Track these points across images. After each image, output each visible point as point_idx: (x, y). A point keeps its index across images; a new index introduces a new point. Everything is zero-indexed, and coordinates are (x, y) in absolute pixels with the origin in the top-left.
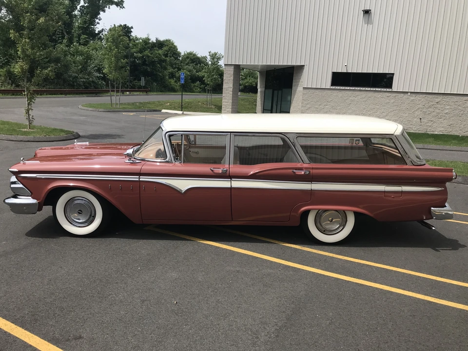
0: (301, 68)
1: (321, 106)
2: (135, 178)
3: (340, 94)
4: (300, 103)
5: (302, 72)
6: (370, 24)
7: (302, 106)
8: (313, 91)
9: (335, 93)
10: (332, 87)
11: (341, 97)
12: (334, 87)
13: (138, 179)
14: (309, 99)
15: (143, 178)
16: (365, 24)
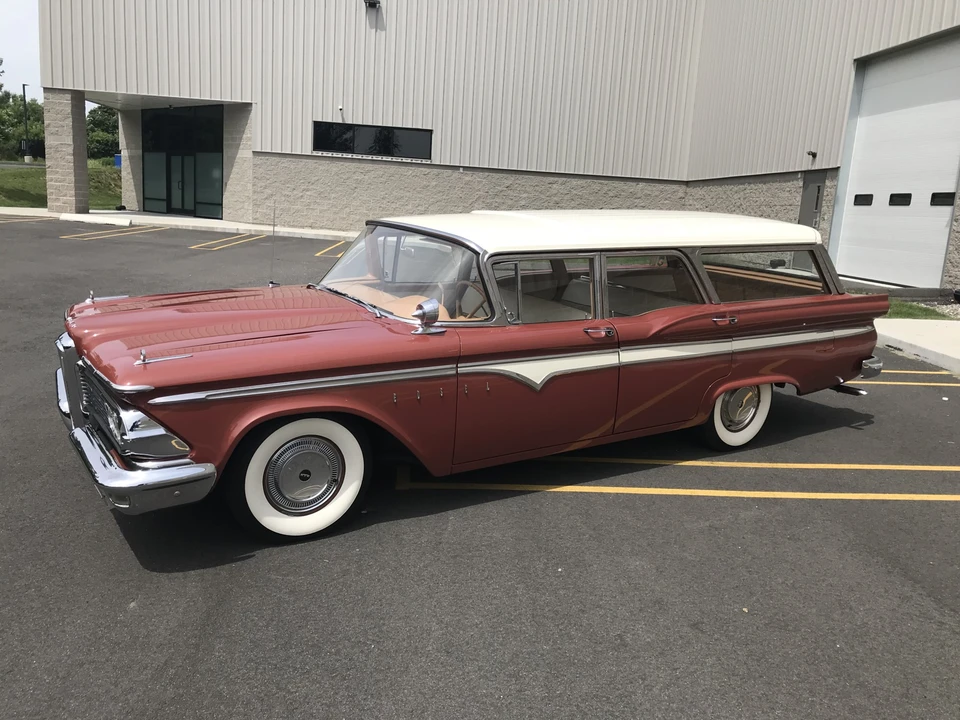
0: (244, 109)
1: (295, 192)
2: (447, 370)
3: (335, 167)
4: (250, 186)
5: (247, 118)
6: (382, 30)
7: (254, 192)
8: (277, 159)
9: (324, 166)
10: (315, 153)
11: (337, 174)
12: (320, 154)
13: (454, 372)
14: (268, 177)
15: (464, 368)
16: (371, 27)
